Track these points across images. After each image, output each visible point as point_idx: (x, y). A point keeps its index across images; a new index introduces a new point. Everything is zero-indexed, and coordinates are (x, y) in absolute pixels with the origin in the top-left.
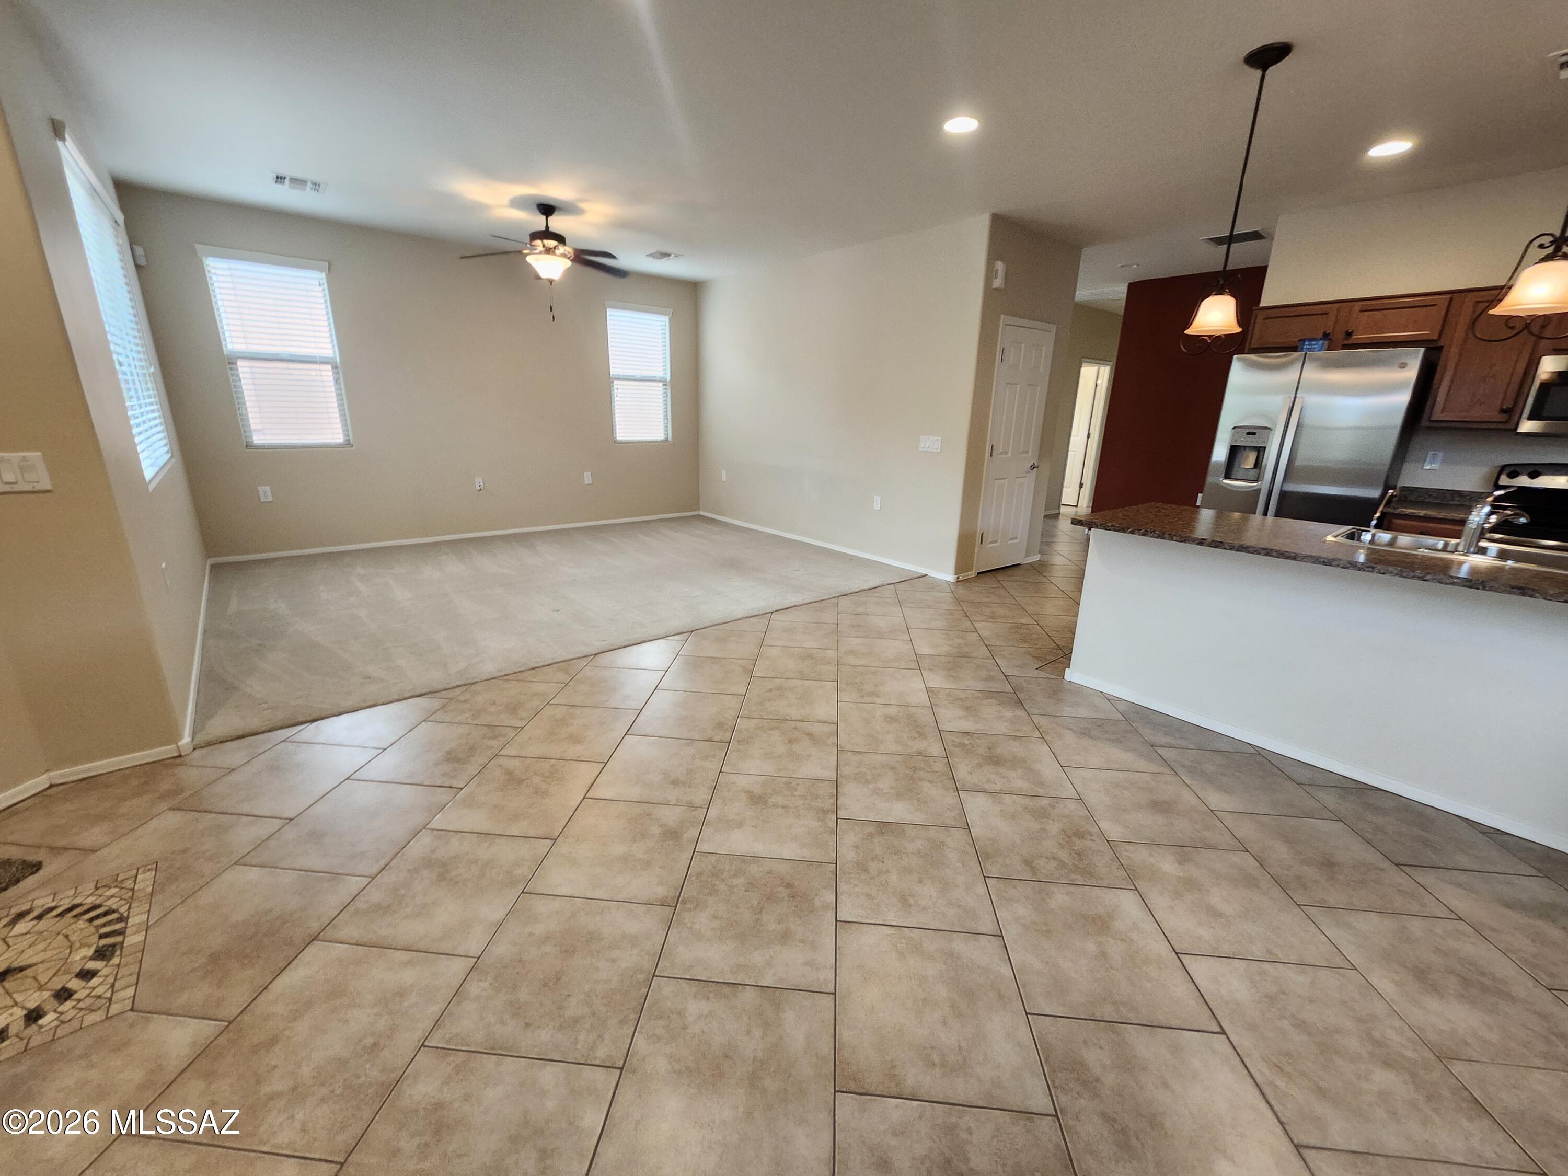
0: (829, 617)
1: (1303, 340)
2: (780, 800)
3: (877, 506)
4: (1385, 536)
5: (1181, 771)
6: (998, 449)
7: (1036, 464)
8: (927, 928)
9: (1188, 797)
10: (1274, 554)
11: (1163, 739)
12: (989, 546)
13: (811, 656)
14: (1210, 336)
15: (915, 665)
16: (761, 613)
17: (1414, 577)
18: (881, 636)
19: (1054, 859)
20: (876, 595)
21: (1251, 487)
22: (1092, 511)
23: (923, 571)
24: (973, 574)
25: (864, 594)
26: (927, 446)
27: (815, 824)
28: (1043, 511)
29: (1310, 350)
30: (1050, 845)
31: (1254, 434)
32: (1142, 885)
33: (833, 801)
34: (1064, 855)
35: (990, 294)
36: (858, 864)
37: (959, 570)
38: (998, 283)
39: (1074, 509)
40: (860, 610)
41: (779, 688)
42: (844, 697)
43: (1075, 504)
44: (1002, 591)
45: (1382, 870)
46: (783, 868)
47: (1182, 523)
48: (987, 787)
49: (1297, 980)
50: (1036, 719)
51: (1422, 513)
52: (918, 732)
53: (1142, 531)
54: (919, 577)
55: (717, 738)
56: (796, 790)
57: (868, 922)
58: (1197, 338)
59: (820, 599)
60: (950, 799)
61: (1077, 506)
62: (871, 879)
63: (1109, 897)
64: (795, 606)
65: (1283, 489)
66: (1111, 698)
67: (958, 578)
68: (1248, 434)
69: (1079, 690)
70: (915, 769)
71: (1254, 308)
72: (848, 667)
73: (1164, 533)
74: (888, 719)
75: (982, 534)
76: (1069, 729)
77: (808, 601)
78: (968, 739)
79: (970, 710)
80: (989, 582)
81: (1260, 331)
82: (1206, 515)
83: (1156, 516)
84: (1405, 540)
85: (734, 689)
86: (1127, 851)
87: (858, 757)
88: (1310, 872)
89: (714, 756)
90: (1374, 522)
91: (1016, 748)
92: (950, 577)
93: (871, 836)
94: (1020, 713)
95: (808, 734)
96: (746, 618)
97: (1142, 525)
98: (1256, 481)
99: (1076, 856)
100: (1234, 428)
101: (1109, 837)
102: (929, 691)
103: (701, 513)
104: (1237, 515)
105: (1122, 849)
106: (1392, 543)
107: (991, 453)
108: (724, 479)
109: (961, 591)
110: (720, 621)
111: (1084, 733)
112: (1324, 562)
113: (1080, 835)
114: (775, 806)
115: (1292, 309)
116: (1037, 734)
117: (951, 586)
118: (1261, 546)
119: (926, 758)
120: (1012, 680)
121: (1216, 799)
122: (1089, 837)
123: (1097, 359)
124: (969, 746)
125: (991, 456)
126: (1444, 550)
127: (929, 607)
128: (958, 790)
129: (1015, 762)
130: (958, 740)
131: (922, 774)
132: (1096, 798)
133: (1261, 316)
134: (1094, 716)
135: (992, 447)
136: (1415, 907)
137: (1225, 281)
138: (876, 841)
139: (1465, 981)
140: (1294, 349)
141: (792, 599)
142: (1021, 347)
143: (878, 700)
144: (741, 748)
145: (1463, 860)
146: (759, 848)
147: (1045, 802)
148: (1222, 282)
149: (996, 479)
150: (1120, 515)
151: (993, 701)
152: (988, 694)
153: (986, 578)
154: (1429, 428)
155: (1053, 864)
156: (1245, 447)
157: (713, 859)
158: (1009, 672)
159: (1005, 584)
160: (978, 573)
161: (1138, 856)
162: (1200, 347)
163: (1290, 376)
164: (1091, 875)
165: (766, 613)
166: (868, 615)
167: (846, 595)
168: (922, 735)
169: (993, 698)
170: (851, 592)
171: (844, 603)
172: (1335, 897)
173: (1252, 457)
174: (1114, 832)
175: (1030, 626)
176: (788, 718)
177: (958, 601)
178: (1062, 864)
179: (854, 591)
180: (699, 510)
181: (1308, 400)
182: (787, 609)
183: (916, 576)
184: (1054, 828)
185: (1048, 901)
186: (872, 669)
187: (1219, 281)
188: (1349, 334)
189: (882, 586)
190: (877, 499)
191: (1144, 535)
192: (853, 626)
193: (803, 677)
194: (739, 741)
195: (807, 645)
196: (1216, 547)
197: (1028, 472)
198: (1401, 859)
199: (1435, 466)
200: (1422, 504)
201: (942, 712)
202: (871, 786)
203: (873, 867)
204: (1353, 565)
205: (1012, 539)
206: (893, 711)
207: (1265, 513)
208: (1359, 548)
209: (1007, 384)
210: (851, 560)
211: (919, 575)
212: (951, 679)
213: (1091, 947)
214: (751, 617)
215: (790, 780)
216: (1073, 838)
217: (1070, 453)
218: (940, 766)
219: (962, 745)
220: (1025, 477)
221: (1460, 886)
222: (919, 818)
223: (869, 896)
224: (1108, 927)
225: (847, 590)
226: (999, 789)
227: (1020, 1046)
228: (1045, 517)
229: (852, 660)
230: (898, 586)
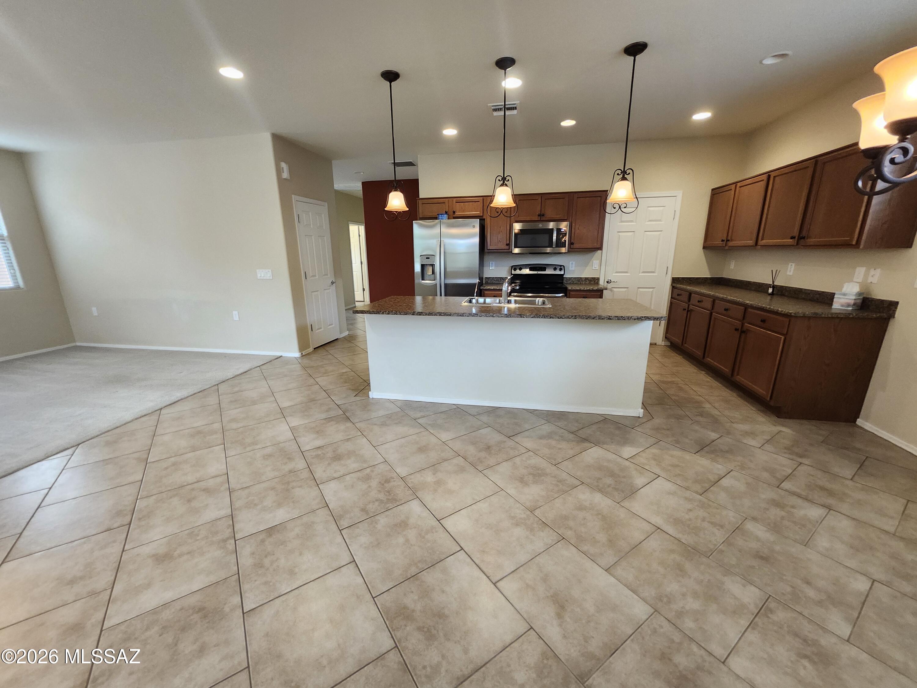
0: (212, 400)
1: (438, 215)
2: (184, 549)
3: (236, 318)
4: (481, 300)
5: (429, 428)
6: (310, 273)
7: (334, 281)
8: (309, 581)
9: (433, 440)
10: (443, 314)
11: (419, 415)
12: (317, 331)
13: (199, 432)
14: (396, 212)
15: (280, 416)
16: (150, 412)
17: (490, 316)
18: (254, 403)
19: (377, 500)
20: (247, 376)
21: (433, 283)
22: (371, 303)
23: (278, 354)
24: (311, 349)
25: (237, 378)
26: (263, 276)
27: (218, 553)
28: (344, 307)
29: (442, 219)
30: (374, 494)
31: (429, 258)
32: (419, 494)
33: (230, 530)
34: (381, 496)
35: (281, 182)
36: (255, 565)
37: (301, 349)
38: (285, 175)
39: (363, 303)
40: (236, 389)
41: (174, 464)
42: (230, 453)
43: (363, 300)
44: (330, 356)
45: (505, 442)
46: (193, 601)
47: (405, 305)
48: (336, 475)
49: (483, 506)
50: (358, 425)
51: (492, 288)
52: (287, 458)
53: (387, 312)
54: (276, 359)
55: (116, 525)
56: (198, 535)
57: (268, 601)
58: (390, 212)
59: (202, 389)
60: (314, 492)
61: (364, 301)
62: (266, 570)
63: (404, 508)
64: (182, 399)
65: (445, 283)
66: (393, 401)
67: (302, 354)
68: (427, 258)
69: (378, 401)
70: (288, 483)
71: (417, 198)
72: (231, 431)
73: (397, 312)
74: (266, 457)
75: (311, 325)
76: (375, 424)
77: (193, 393)
78: (320, 451)
79: (319, 432)
80: (321, 351)
81: (422, 209)
82: (418, 299)
83: (394, 303)
84: (488, 300)
85: (131, 479)
86: (410, 479)
87: (247, 491)
88: (483, 454)
89: (114, 542)
90: (475, 294)
91: (349, 446)
92: (297, 354)
93: (263, 541)
94: (349, 424)
95: (204, 490)
96: (136, 419)
97: (387, 309)
98: (435, 280)
99: (387, 494)
100: (421, 256)
101: (402, 475)
102: (292, 429)
103: (78, 344)
104: (431, 297)
105: (409, 479)
106: (485, 303)
107: (306, 277)
108: (95, 314)
109: (306, 361)
110: (109, 429)
111: (383, 424)
112: (461, 315)
113: (387, 481)
114: (180, 556)
115: (432, 200)
116: (360, 433)
117: (298, 360)
118: (437, 312)
119: (295, 473)
120: (341, 407)
121: (445, 436)
122: (392, 480)
123: (356, 222)
124: (322, 455)
125: (306, 278)
126: (499, 303)
127: (286, 376)
128: (318, 485)
129: (350, 454)
130: (315, 454)
131: (294, 484)
132: (393, 457)
133: (420, 202)
134: (386, 413)
135: (305, 273)
136: (517, 453)
137: (397, 184)
138: (267, 543)
139: (534, 475)
140: (436, 218)
141: (178, 395)
142: (309, 214)
143: (258, 447)
144: (143, 523)
145: (527, 426)
146: (169, 596)
147: (368, 470)
148: (395, 185)
149: (312, 292)
150: (377, 305)
151: (332, 423)
152: (329, 420)
153: (320, 351)
154: (488, 252)
155: (377, 503)
156: (427, 265)
157: (123, 627)
158: (339, 403)
159: (331, 352)
160: (314, 349)
161: (416, 479)
162: (393, 217)
163: (436, 231)
164: (396, 500)
165: (156, 411)
166: (242, 391)
167: (224, 382)
168: (290, 459)
169: (332, 421)
170: (227, 378)
171: (222, 388)
172: (492, 461)
173: (430, 269)
174: (402, 471)
175: (348, 373)
176: (185, 484)
177: (304, 368)
178: (381, 501)
179: (230, 377)
180: (74, 341)
181: (446, 241)
182: (174, 403)
183: (273, 358)
184: (374, 483)
185: (376, 526)
186: (250, 427)
187: (394, 184)
188: (454, 212)
189: (251, 369)
190: (235, 313)
191: (388, 314)
192: (231, 402)
193: (194, 449)
194: (140, 519)
195: (195, 425)
196: (420, 315)
197: (330, 286)
198: (510, 435)
199: (493, 268)
200: (492, 284)
201: (301, 440)
202: (259, 507)
203: (267, 562)
204: (471, 315)
205: (330, 325)
206: (269, 451)
207: (441, 295)
208: (473, 306)
209: (306, 235)
210: (225, 357)
211: (276, 357)
212: (305, 417)
213: (401, 540)
214: (140, 417)
215: (192, 530)
216: (385, 484)
217: (354, 273)
218: (305, 474)
219: (317, 456)
220: (329, 289)
221: (527, 437)
222: (296, 513)
223: (266, 583)
224: (408, 524)
225: (224, 378)
226: (342, 474)
227: (372, 620)
228: (346, 310)
229: (234, 425)
230: (262, 367)
